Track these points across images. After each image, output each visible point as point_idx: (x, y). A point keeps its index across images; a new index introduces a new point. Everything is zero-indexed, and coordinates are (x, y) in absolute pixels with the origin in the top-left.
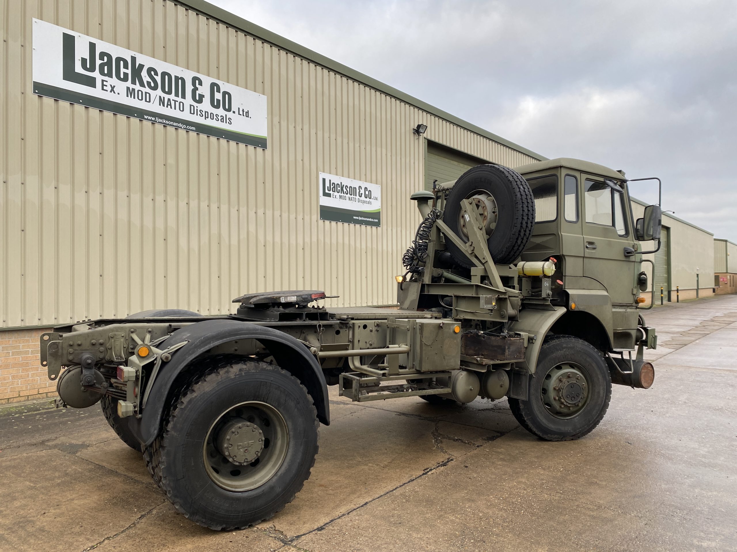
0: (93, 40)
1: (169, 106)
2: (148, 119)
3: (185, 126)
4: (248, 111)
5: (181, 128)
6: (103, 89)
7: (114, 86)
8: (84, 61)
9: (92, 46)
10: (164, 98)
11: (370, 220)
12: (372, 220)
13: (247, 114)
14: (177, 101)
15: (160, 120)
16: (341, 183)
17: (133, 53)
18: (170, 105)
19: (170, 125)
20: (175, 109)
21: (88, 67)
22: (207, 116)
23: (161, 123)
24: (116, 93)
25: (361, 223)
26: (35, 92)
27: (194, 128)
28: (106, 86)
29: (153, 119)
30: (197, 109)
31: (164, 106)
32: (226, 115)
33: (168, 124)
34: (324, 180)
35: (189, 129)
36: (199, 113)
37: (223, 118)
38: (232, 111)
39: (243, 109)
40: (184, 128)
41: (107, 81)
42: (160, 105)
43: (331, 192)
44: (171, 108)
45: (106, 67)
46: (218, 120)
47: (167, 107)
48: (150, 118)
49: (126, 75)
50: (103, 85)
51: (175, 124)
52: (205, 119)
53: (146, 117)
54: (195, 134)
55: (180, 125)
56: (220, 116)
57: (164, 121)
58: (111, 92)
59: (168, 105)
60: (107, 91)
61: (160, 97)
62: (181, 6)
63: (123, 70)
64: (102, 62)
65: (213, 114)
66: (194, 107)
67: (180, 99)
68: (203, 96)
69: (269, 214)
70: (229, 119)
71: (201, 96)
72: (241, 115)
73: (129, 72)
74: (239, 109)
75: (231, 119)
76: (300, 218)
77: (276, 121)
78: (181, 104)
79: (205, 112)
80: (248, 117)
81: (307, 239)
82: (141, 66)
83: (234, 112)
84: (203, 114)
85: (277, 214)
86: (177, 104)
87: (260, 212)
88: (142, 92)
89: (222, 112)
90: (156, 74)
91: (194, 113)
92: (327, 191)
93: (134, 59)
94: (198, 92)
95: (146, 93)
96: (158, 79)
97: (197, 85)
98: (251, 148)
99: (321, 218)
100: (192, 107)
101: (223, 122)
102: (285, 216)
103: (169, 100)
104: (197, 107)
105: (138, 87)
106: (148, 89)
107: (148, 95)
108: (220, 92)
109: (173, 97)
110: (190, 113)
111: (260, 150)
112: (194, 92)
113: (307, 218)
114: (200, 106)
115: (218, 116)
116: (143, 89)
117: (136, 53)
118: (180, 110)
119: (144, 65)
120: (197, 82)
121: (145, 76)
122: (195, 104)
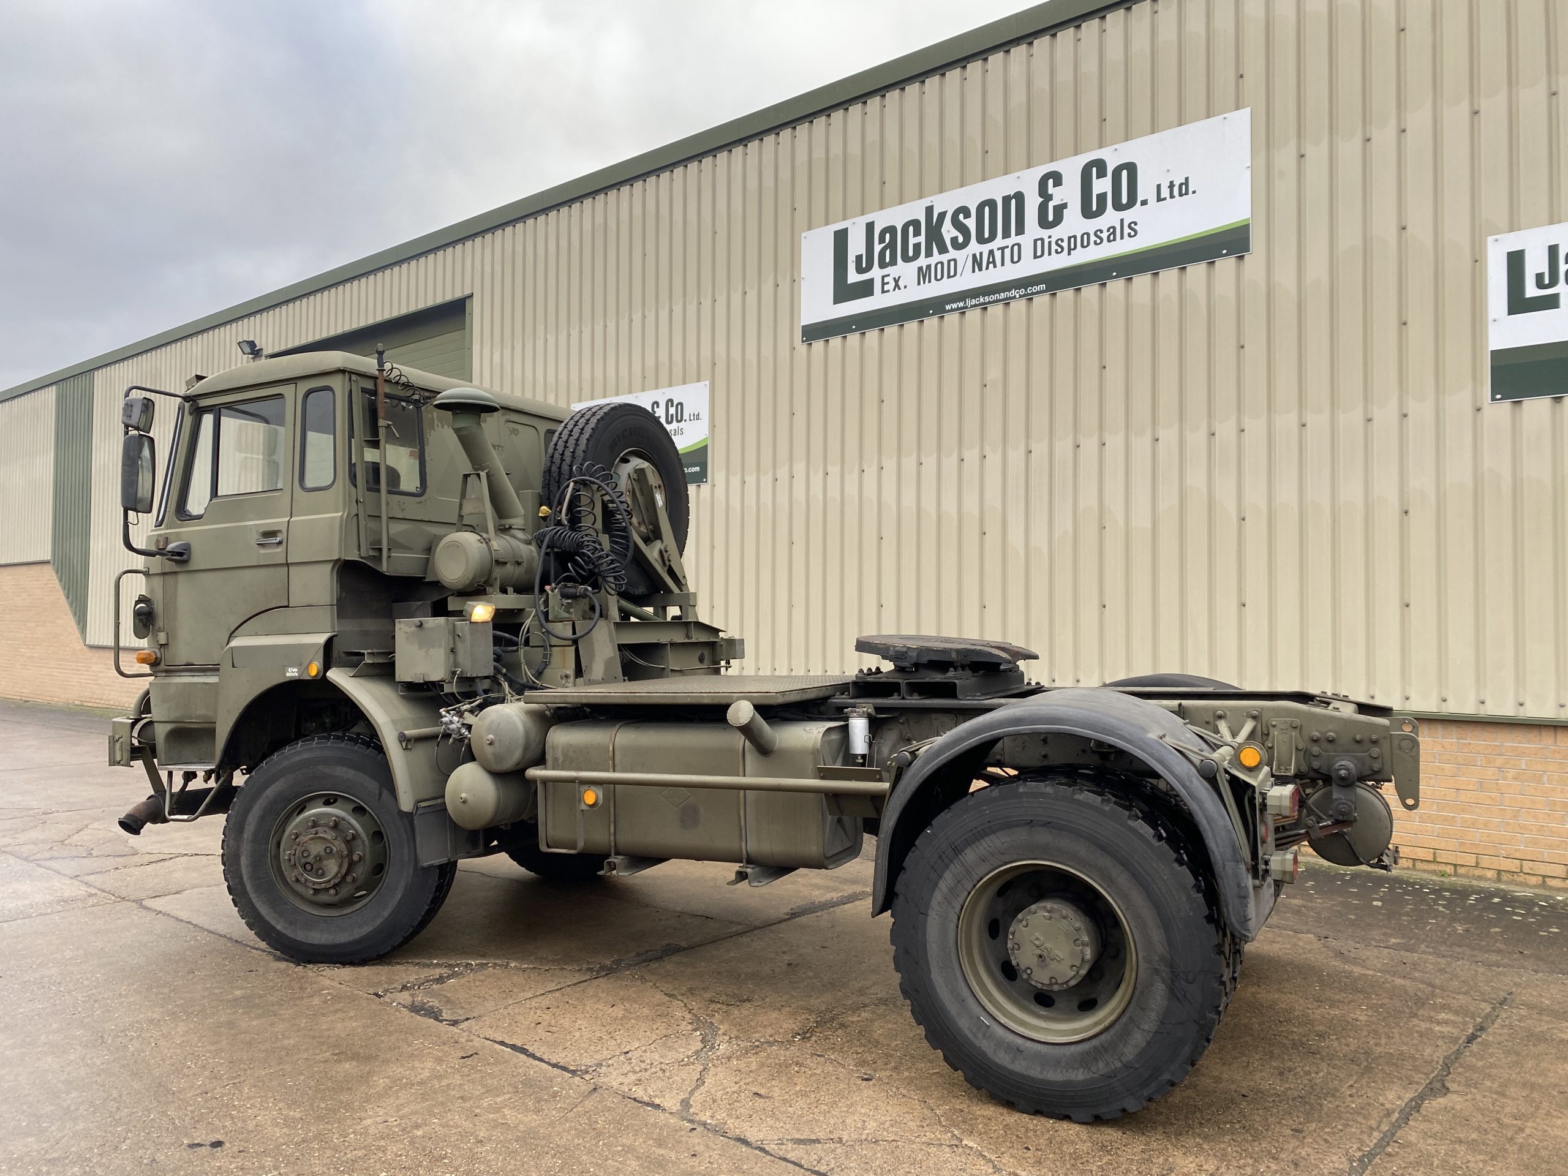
0: (868, 218)
1: (991, 266)
2: (952, 310)
3: (1022, 291)
4: (1187, 179)
5: (1014, 297)
6: (883, 292)
7: (899, 277)
8: (859, 258)
9: (870, 227)
10: (981, 254)
13: (1184, 188)
14: (1007, 247)
15: (974, 302)
17: (926, 202)
18: (994, 262)
19: (994, 302)
20: (1003, 264)
21: (864, 265)
22: (1072, 247)
23: (976, 305)
24: (902, 287)
26: (803, 341)
27: (1043, 287)
28: (888, 283)
29: (961, 304)
30: (1050, 243)
31: (980, 269)
32: (1122, 221)
33: (989, 303)
34: (1516, 261)
35: (1033, 294)
36: (1054, 247)
37: (1114, 233)
38: (1138, 203)
39: (1171, 182)
40: (1021, 296)
41: (888, 275)
42: (974, 271)
43: (1561, 289)
44: (995, 266)
45: (888, 252)
46: (1102, 241)
47: (987, 268)
48: (955, 306)
49: (917, 247)
50: (883, 284)
51: (1002, 296)
52: (1069, 254)
53: (948, 307)
54: (1045, 298)
55: (1013, 293)
56: (1105, 230)
57: (982, 300)
58: (894, 290)
59: (988, 263)
60: (888, 291)
61: (974, 256)
63: (912, 241)
64: (883, 245)
65: (1088, 234)
66: (1042, 240)
67: (1014, 239)
68: (1064, 206)
69: (1256, 427)
70: (1130, 227)
71: (1060, 209)
72: (1165, 199)
73: (922, 239)
74: (1159, 186)
75: (1136, 224)
76: (1386, 415)
77: (1285, 159)
78: (1016, 248)
79: (1069, 238)
80: (1187, 193)
81: (1422, 481)
82: (942, 215)
83: (1144, 203)
84: (1065, 245)
85: (1287, 421)
86: (1007, 252)
87: (1226, 430)
88: (942, 263)
89: (1111, 217)
90: (967, 215)
91: (1043, 254)
92: (1531, 291)
93: (929, 210)
94: (1051, 205)
95: (949, 261)
96: (971, 223)
97: (1051, 190)
98: (1197, 271)
99: (1499, 396)
100: (1039, 243)
101: (1114, 240)
102: (1318, 421)
103: (991, 252)
104: (1050, 237)
105: (937, 257)
106: (953, 253)
107: (952, 263)
108: (1105, 175)
109: (999, 242)
110: (1036, 257)
111: (1226, 265)
112: (1043, 209)
113: (1421, 410)
114: (1057, 233)
115: (1101, 232)
116: (944, 258)
117: (932, 198)
118: (1013, 262)
119: (946, 212)
120: (1051, 182)
121: (948, 231)
122: (1044, 233)
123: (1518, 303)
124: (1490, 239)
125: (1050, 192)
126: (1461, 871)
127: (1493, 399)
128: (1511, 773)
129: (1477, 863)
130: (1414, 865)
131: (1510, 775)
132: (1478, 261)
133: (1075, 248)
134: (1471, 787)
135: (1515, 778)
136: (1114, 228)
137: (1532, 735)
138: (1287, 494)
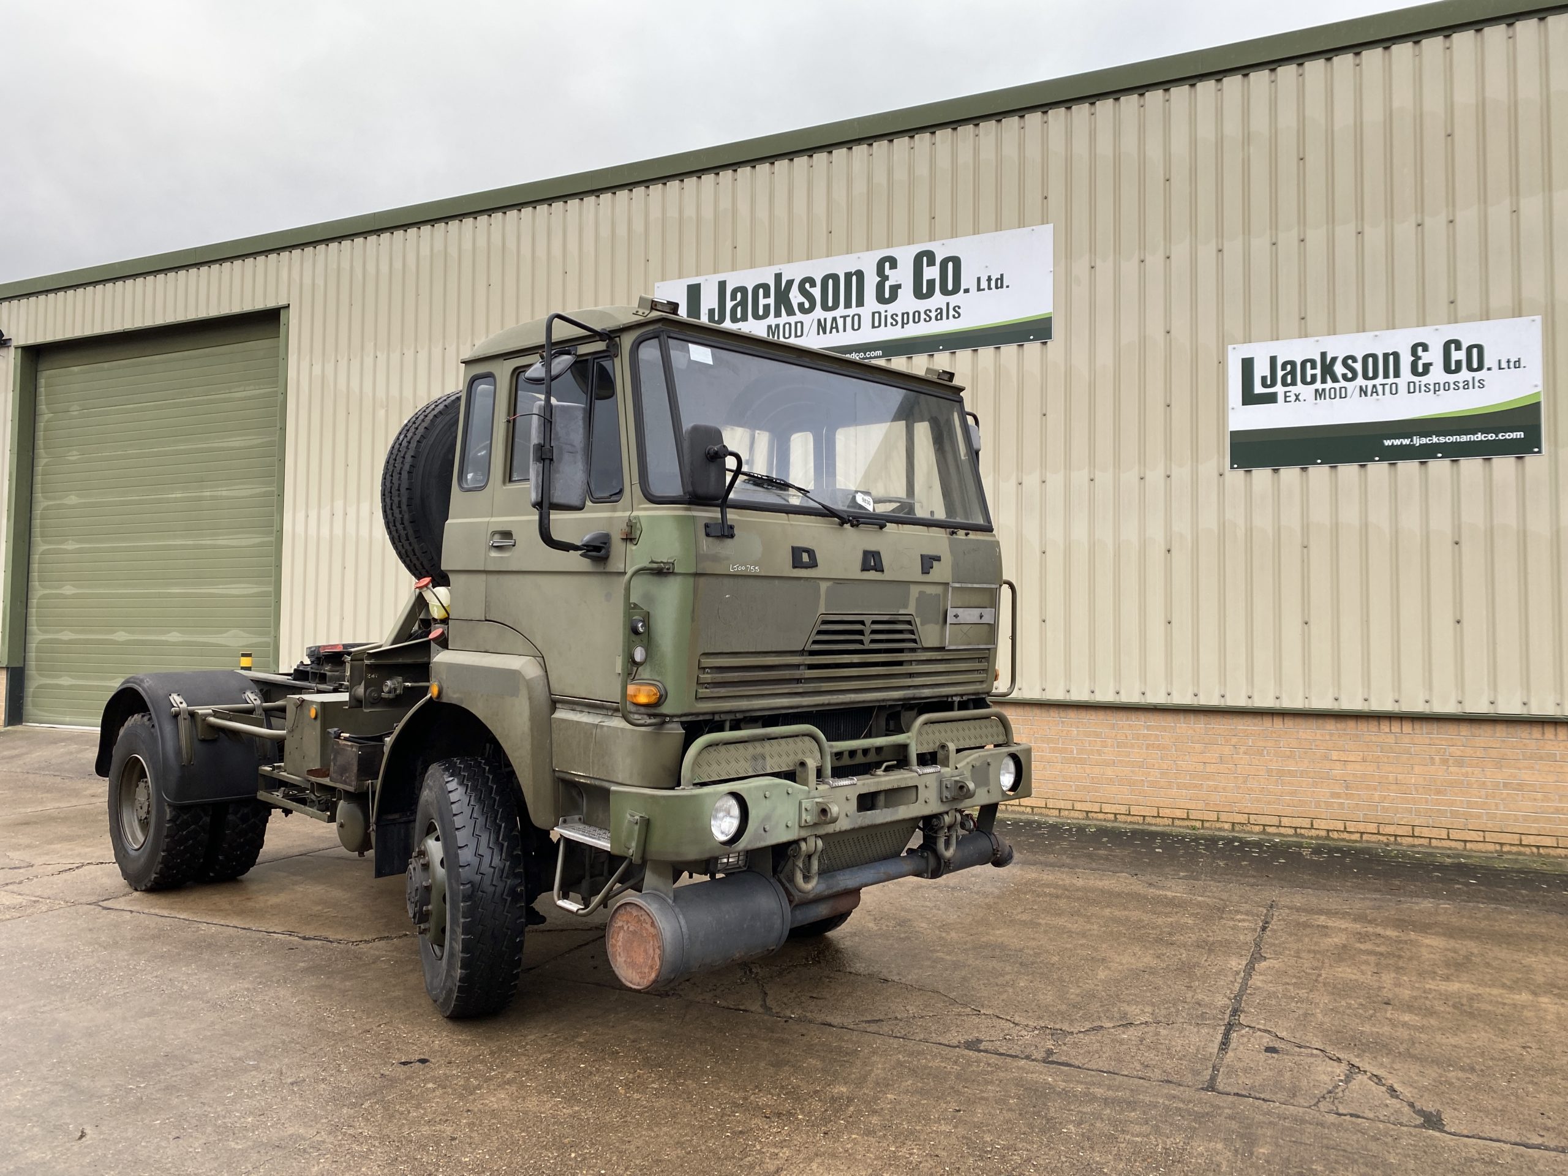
0: (721, 277)
1: (834, 331)
3: (862, 355)
4: (1002, 275)
8: (711, 310)
9: (722, 285)
10: (825, 319)
11: (1480, 437)
12: (1491, 437)
13: (1000, 283)
14: (849, 316)
16: (1323, 355)
17: (776, 269)
18: (837, 328)
20: (845, 330)
21: (716, 318)
22: (905, 321)
25: (1425, 454)
27: (880, 353)
30: (886, 316)
31: (825, 333)
32: (948, 304)
34: (1248, 365)
35: (871, 358)
36: (890, 320)
37: (941, 313)
38: (962, 290)
39: (989, 277)
41: (739, 329)
42: (818, 334)
43: (1279, 389)
44: (838, 331)
45: (739, 309)
46: (930, 319)
47: (831, 332)
49: (767, 307)
52: (903, 327)
54: (882, 362)
56: (933, 311)
59: (832, 328)
61: (819, 321)
62: (859, 144)
63: (762, 302)
64: (735, 302)
65: (919, 313)
66: (880, 313)
67: (854, 310)
68: (899, 286)
69: (1055, 480)
70: (954, 309)
71: (895, 289)
72: (984, 290)
73: (771, 301)
74: (979, 279)
75: (959, 308)
76: (1156, 476)
77: (1081, 267)
78: (856, 318)
79: (903, 314)
80: (1002, 287)
81: (1182, 526)
82: (790, 283)
83: (967, 291)
84: (899, 319)
85: (1080, 477)
86: (849, 320)
87: (1031, 481)
88: (790, 324)
89: (938, 300)
90: (813, 284)
91: (880, 325)
92: (1258, 389)
93: (778, 277)
94: (887, 284)
95: (796, 323)
96: (816, 292)
97: (887, 271)
98: (1009, 350)
99: (1236, 466)
100: (877, 315)
101: (941, 319)
102: (1104, 478)
103: (834, 319)
104: (886, 311)
105: (784, 318)
106: (799, 316)
107: (799, 325)
108: (934, 264)
109: (841, 311)
110: (873, 327)
111: (1032, 348)
112: (880, 287)
113: (1181, 473)
114: (892, 308)
115: (930, 311)
116: (792, 320)
117: (781, 266)
118: (853, 328)
119: (793, 280)
120: (887, 265)
121: (796, 297)
122: (882, 308)
123: (1249, 398)
124: (1230, 347)
125: (886, 273)
126: (1207, 825)
127: (1232, 467)
128: (1243, 749)
129: (1218, 818)
130: (1173, 823)
131: (1241, 751)
132: (1222, 363)
133: (908, 323)
134: (1214, 761)
135: (1245, 753)
136: (941, 309)
137: (1257, 721)
138: (1080, 532)
